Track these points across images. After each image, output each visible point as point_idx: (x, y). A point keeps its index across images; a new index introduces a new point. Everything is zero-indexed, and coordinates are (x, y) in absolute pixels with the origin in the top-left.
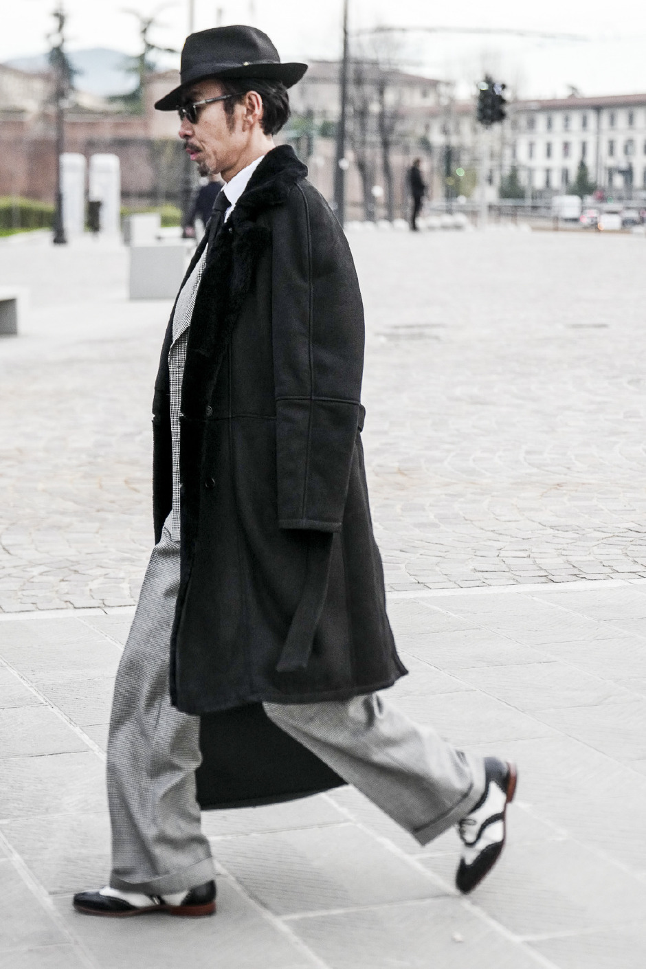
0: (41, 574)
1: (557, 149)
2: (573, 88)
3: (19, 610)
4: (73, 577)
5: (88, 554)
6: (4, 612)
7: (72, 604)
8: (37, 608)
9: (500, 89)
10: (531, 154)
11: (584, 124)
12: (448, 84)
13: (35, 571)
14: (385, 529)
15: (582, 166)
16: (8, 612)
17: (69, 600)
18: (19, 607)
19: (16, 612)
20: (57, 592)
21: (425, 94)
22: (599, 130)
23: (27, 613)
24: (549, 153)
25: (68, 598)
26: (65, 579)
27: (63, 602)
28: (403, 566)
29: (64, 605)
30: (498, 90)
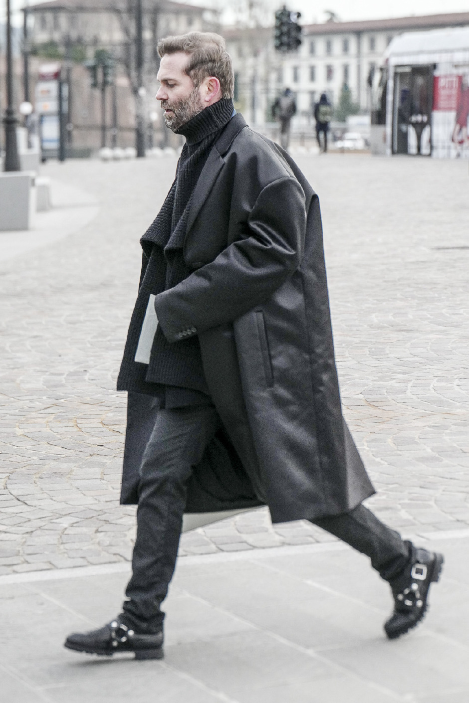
0: (72, 525)
1: (321, 73)
2: (332, 14)
3: (72, 565)
4: (106, 527)
5: (107, 502)
6: (57, 568)
7: (121, 556)
8: (88, 562)
9: (295, 17)
10: (296, 78)
11: (346, 48)
12: (215, 12)
13: (65, 522)
14: (390, 464)
15: (345, 88)
16: (61, 568)
17: (117, 553)
18: (69, 562)
19: (70, 568)
20: (99, 543)
21: (190, 23)
22: (359, 54)
23: (81, 568)
24: (312, 77)
25: (114, 550)
26: (100, 530)
27: (112, 555)
28: (432, 503)
29: (115, 558)
30: (293, 18)
